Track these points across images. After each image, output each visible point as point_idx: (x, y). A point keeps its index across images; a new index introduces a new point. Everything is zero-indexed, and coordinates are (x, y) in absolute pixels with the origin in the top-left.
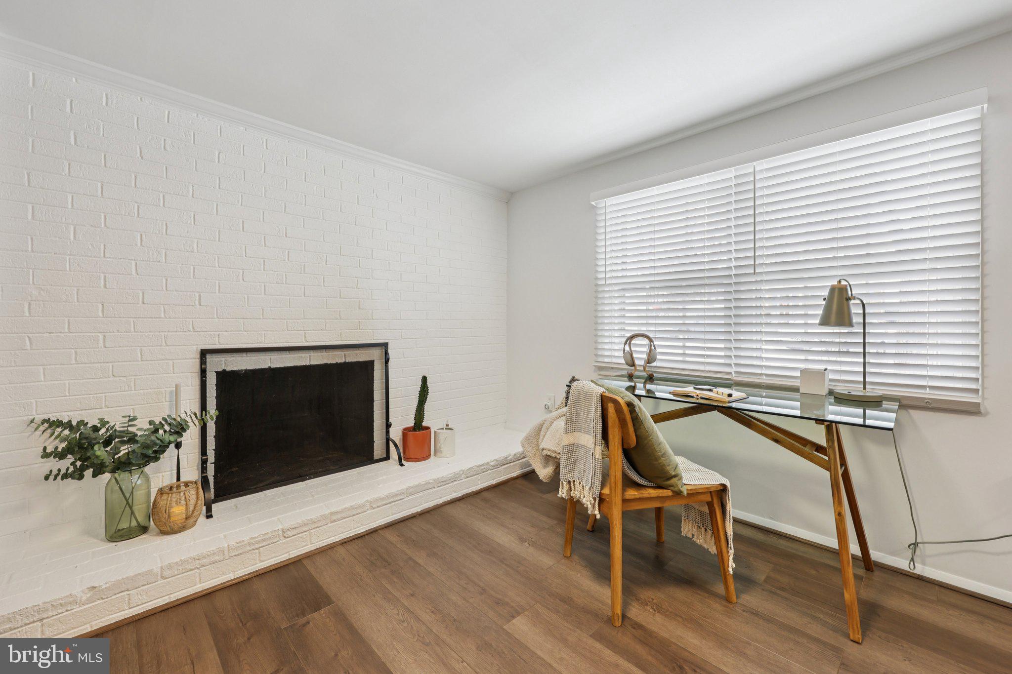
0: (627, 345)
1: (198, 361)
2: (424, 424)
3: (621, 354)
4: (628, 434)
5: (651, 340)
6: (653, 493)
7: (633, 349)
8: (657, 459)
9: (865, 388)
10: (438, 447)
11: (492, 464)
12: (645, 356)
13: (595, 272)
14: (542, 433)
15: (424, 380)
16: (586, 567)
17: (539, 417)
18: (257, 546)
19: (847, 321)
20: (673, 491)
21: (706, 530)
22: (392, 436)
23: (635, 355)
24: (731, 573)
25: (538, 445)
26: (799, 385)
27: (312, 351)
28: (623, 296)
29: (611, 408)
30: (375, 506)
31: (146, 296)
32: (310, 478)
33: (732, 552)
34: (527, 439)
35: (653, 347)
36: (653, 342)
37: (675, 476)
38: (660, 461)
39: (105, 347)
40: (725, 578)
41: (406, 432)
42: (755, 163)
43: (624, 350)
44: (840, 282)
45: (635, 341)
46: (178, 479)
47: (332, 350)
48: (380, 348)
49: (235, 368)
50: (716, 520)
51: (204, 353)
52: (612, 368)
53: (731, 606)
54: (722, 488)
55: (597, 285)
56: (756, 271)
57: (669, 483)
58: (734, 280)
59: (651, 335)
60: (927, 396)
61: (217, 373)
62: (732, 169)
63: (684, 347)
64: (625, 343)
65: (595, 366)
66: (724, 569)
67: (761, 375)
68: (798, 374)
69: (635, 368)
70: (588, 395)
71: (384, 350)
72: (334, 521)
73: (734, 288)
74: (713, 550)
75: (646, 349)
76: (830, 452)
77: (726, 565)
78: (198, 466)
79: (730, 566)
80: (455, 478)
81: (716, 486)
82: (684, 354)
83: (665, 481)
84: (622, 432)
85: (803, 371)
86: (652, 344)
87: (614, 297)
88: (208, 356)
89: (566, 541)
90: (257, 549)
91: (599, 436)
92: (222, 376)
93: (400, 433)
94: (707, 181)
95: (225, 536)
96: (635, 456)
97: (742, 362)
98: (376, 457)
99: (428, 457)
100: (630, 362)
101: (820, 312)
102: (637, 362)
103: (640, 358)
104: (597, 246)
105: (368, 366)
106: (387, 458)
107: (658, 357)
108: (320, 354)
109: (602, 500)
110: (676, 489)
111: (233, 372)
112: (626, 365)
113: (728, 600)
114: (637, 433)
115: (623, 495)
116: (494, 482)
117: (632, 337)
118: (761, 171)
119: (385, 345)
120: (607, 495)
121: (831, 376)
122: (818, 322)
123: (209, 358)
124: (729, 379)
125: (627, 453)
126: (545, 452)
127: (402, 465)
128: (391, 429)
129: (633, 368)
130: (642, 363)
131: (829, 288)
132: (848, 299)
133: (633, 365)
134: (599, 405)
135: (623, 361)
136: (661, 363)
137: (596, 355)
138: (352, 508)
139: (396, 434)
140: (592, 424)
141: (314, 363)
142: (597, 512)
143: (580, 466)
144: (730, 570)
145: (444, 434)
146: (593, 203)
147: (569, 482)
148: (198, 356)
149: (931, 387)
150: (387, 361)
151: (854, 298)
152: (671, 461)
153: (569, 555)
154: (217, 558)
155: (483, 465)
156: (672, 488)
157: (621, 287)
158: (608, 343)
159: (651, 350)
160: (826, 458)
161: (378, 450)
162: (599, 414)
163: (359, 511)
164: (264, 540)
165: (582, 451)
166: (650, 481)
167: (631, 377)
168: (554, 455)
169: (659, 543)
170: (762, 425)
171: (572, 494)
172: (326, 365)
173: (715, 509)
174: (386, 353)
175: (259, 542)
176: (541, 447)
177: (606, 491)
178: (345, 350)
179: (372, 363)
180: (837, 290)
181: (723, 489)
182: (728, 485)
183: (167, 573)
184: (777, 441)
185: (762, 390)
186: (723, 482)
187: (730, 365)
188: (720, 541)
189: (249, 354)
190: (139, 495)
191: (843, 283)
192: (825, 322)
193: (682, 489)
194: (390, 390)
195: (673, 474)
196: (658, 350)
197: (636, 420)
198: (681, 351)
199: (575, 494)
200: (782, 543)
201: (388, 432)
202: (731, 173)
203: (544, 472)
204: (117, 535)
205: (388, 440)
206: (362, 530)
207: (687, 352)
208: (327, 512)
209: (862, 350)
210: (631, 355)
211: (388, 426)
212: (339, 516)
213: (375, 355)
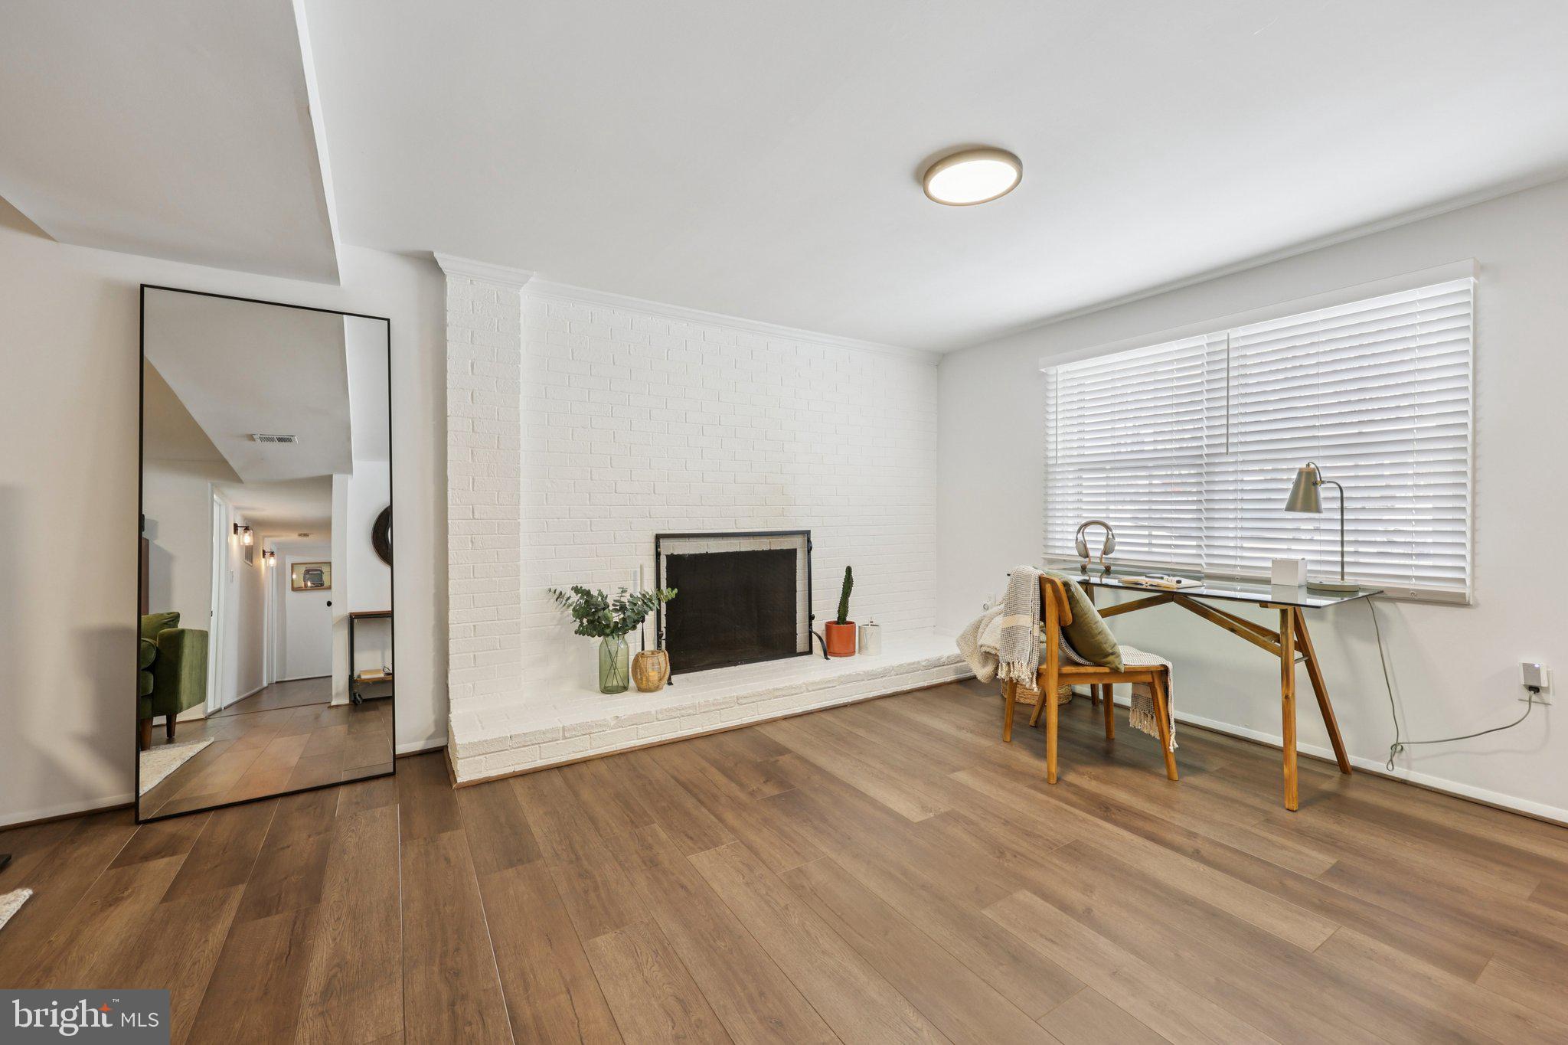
0: (1081, 533)
1: (653, 546)
2: (848, 619)
3: (1073, 544)
4: (1064, 611)
5: (1107, 527)
6: (1091, 670)
7: (1086, 538)
8: (1093, 637)
9: (1343, 579)
10: (863, 644)
11: (923, 664)
12: (1102, 547)
13: (1045, 450)
14: (980, 630)
15: (849, 570)
16: (1026, 749)
17: (977, 614)
18: (718, 707)
19: (1313, 505)
20: (1111, 668)
21: (1152, 717)
22: (814, 629)
23: (1089, 546)
24: (1172, 751)
25: (976, 643)
26: (1270, 576)
27: (741, 538)
28: (1081, 478)
29: (1048, 588)
30: (810, 689)
31: (618, 486)
32: (742, 664)
33: (1173, 731)
34: (963, 637)
35: (1110, 536)
36: (1111, 530)
37: (1113, 654)
38: (1098, 638)
39: (592, 531)
40: (1166, 756)
41: (829, 626)
42: (1229, 331)
43: (1077, 539)
44: (1308, 465)
45: (1088, 530)
46: (643, 649)
47: (758, 537)
48: (800, 536)
49: (681, 552)
50: (1158, 700)
51: (658, 538)
52: (1064, 561)
53: (1171, 782)
54: (1163, 669)
55: (1047, 465)
56: (1230, 451)
57: (1105, 660)
58: (1206, 460)
59: (1111, 523)
60: (1412, 587)
61: (667, 556)
62: (1205, 336)
63: (1150, 536)
64: (1079, 532)
65: (1045, 559)
66: (1165, 748)
67: (1235, 566)
68: (1269, 564)
69: (1090, 560)
70: (1027, 577)
71: (806, 538)
72: (776, 697)
73: (1206, 469)
74: (1156, 734)
75: (1104, 539)
76: (1283, 639)
77: (1167, 743)
78: (654, 640)
79: (1171, 744)
80: (884, 674)
81: (1156, 667)
82: (1150, 544)
83: (1104, 658)
84: (1059, 611)
85: (1274, 561)
86: (1110, 532)
87: (1068, 479)
88: (661, 541)
89: (1006, 725)
90: (719, 710)
91: (1037, 616)
92: (671, 558)
93: (824, 627)
94: (1176, 348)
95: (693, 696)
96: (1072, 634)
97: (1216, 552)
98: (798, 650)
99: (852, 653)
100: (1083, 553)
101: (1287, 496)
102: (1091, 554)
103: (1095, 549)
104: (1048, 404)
105: (792, 554)
106: (810, 652)
107: (1117, 548)
108: (748, 541)
109: (1039, 675)
110: (1113, 666)
111: (678, 556)
112: (1080, 557)
113: (1170, 778)
114: (1074, 612)
115: (1059, 670)
116: (926, 684)
117: (1086, 525)
118: (1237, 339)
119: (808, 533)
120: (1045, 669)
121: (1310, 567)
122: (1284, 506)
123: (663, 543)
124: (1199, 572)
125: (1065, 632)
126: (984, 649)
127: (827, 659)
128: (813, 622)
129: (1087, 559)
130: (1099, 554)
131: (1297, 471)
132: (1315, 484)
133: (1087, 556)
134: (1037, 586)
135: (1076, 553)
136: (1119, 554)
137: (1046, 546)
138: (791, 687)
139: (819, 626)
140: (1030, 605)
141: (743, 549)
142: (1034, 685)
143: (1019, 647)
144: (1171, 748)
145: (870, 629)
146: (1043, 370)
147: (1008, 664)
148: (653, 540)
149: (1417, 578)
150: (809, 551)
151: (1323, 482)
152: (1107, 640)
153: (1009, 740)
154: (691, 711)
155: (914, 663)
156: (1108, 665)
157: (1077, 467)
158: (1060, 532)
159: (1108, 539)
160: (1280, 645)
161: (801, 644)
162: (1038, 594)
163: (797, 691)
164: (724, 703)
165: (1021, 632)
166: (1089, 661)
167: (1084, 570)
168: (993, 652)
169: (1109, 738)
170: (1219, 615)
171: (1012, 675)
172: (753, 551)
173: (1156, 690)
174: (809, 541)
175: (720, 704)
176: (979, 643)
177: (1044, 667)
178: (769, 537)
179: (795, 550)
180: (1304, 474)
181: (1164, 672)
182: (1170, 665)
183: (660, 716)
184: (1233, 630)
185: (1236, 584)
186: (1165, 663)
187: (1200, 556)
188: (1161, 721)
189: (691, 540)
190: (620, 658)
191: (1312, 466)
192: (1291, 507)
193: (1119, 666)
194: (812, 581)
195: (1111, 651)
196: (1117, 540)
197: (1072, 599)
198: (1146, 541)
199: (1014, 675)
200: (1255, 749)
201: (810, 625)
202: (1203, 340)
203: (982, 672)
204: (607, 690)
205: (810, 633)
206: (799, 710)
207: (1154, 542)
208: (771, 688)
209: (1339, 539)
210: (1085, 546)
211: (811, 618)
212: (780, 693)
213: (797, 543)
